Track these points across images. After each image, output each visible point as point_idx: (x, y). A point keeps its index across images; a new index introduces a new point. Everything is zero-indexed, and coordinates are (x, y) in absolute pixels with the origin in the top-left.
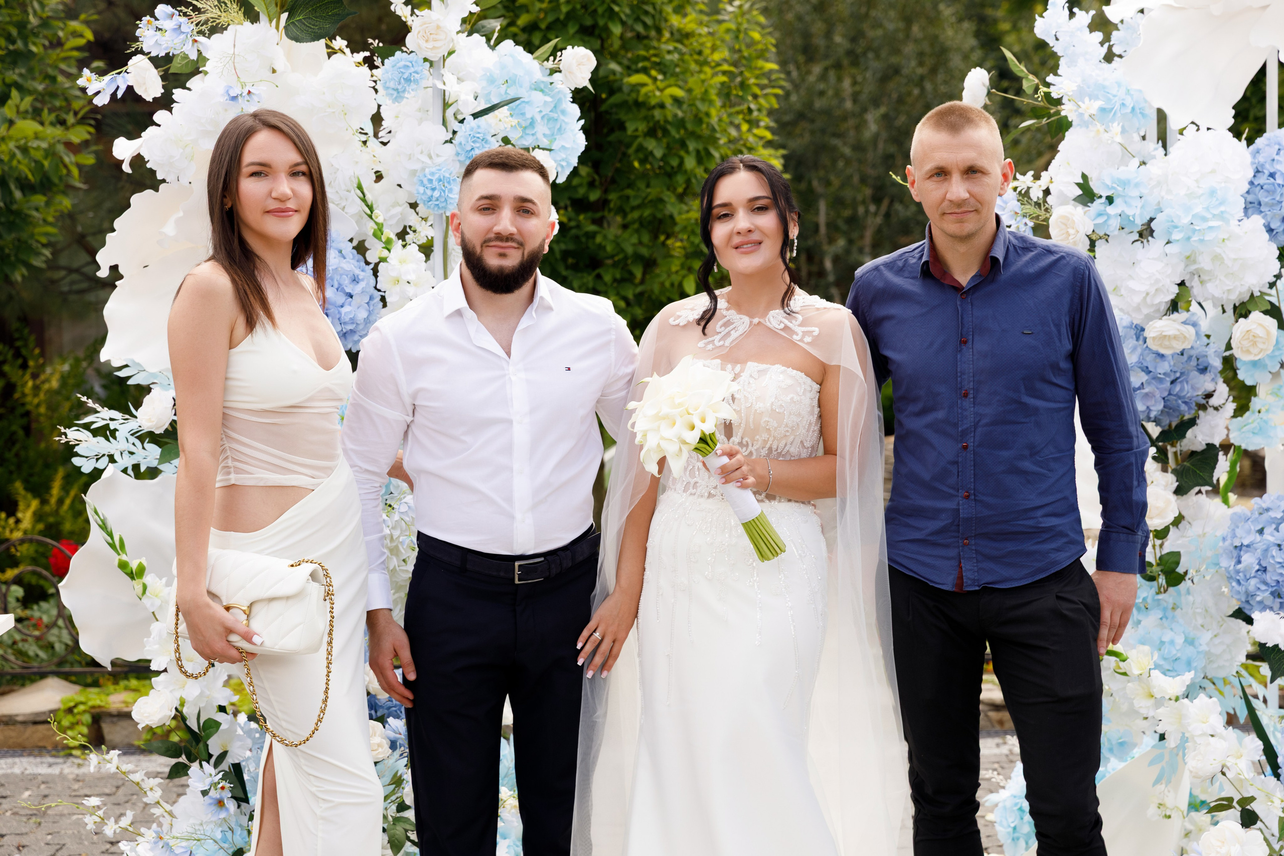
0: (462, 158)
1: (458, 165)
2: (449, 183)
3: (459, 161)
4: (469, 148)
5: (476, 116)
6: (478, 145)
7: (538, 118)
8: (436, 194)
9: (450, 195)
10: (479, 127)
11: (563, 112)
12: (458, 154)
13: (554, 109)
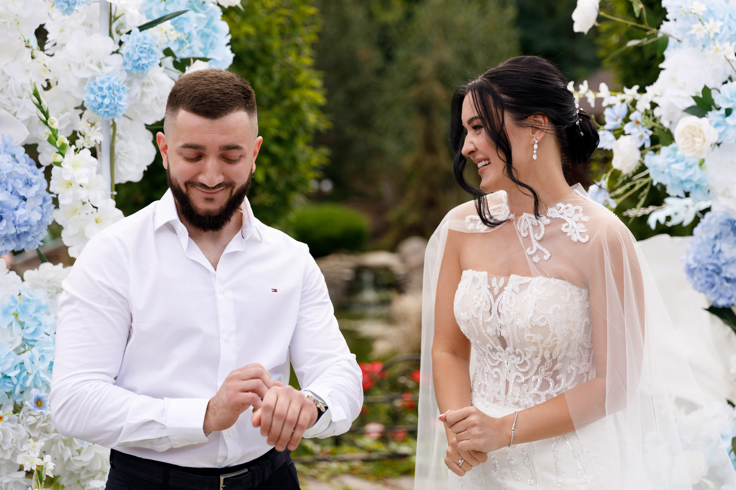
0: (129, 68)
1: (125, 74)
2: (118, 91)
3: (127, 70)
4: (136, 58)
5: (142, 28)
6: (144, 55)
7: (194, 33)
8: (107, 101)
9: (120, 103)
10: (145, 38)
11: (215, 29)
12: (125, 64)
13: (208, 25)
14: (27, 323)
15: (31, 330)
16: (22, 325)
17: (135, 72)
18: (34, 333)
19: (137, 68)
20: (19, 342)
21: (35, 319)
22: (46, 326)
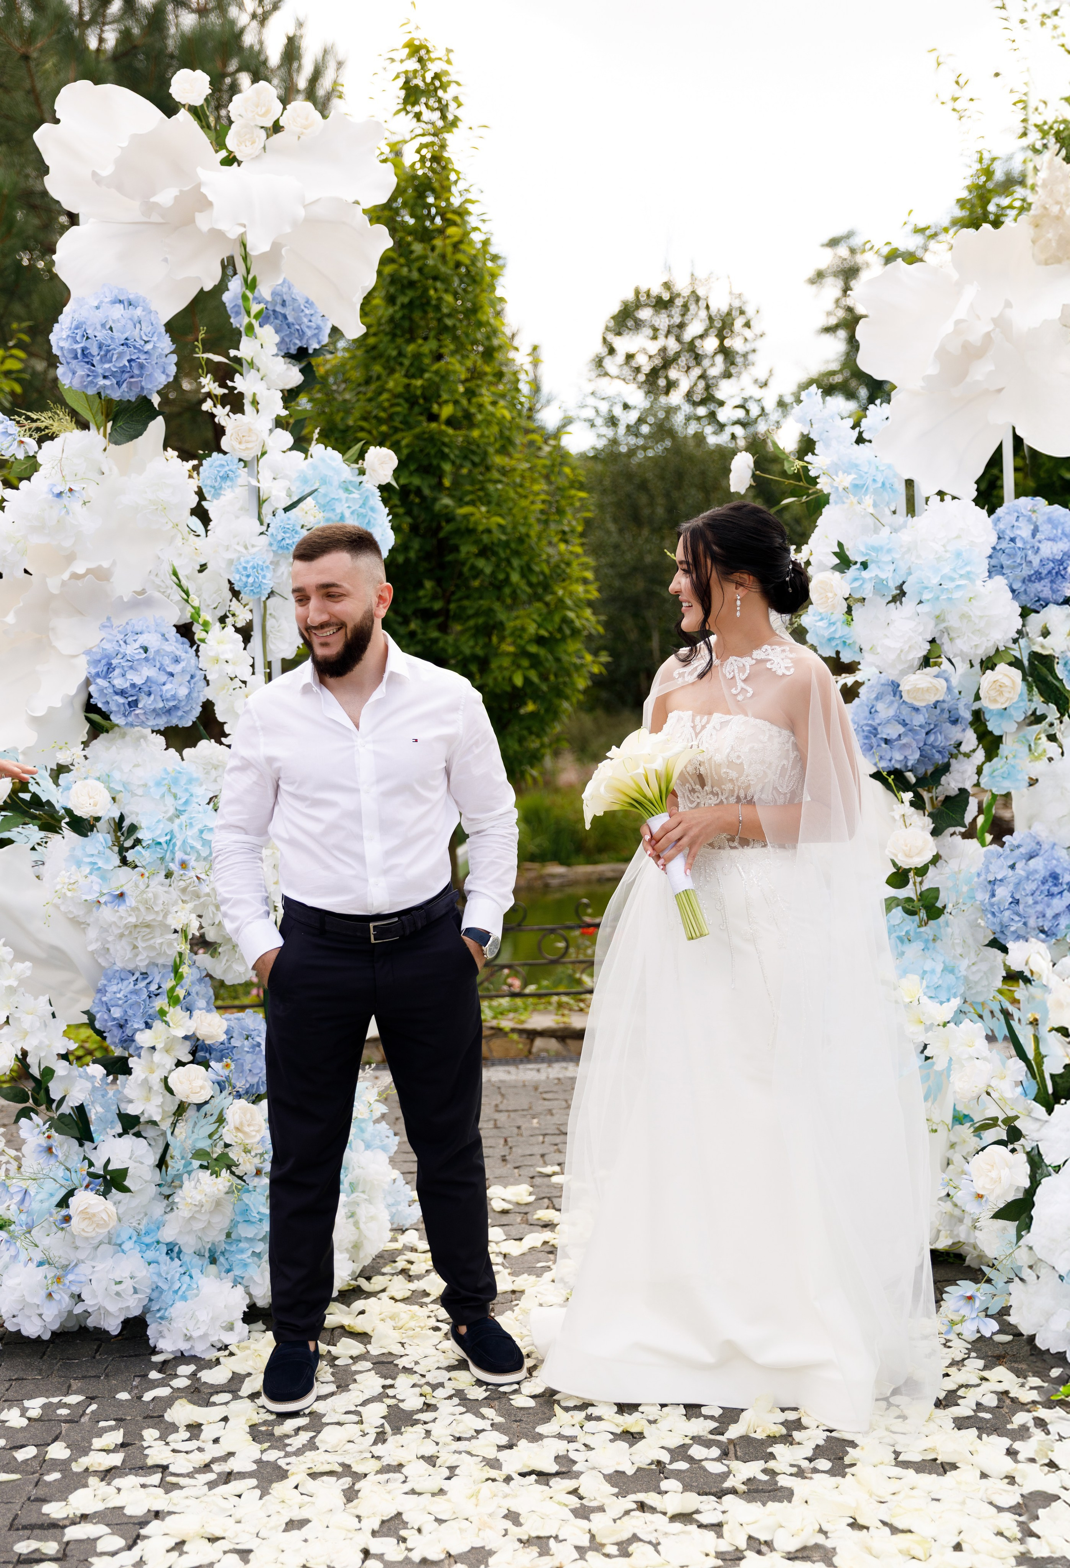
0: (274, 548)
1: (272, 554)
3: (273, 551)
4: (280, 538)
5: (286, 510)
6: (288, 535)
8: (251, 580)
9: (264, 581)
10: (289, 519)
11: (372, 509)
12: (271, 545)
13: (363, 505)
14: (179, 794)
15: (183, 800)
16: (175, 797)
17: (280, 552)
18: (186, 803)
19: (282, 548)
20: (172, 811)
21: (187, 790)
22: (197, 797)
